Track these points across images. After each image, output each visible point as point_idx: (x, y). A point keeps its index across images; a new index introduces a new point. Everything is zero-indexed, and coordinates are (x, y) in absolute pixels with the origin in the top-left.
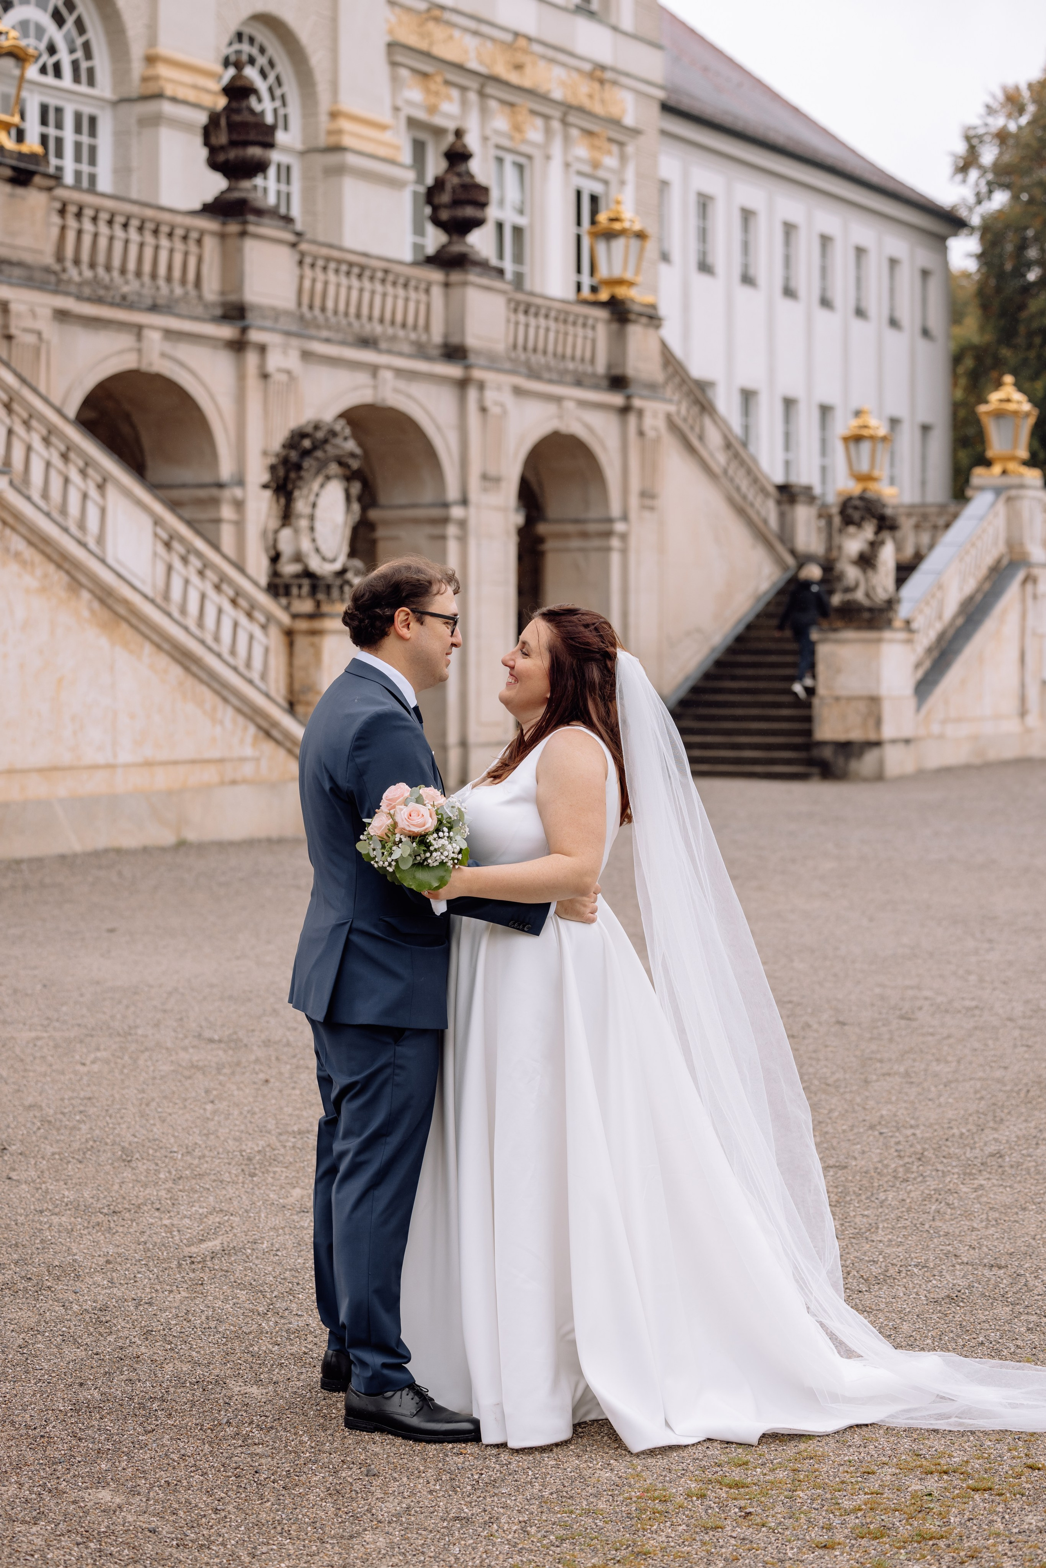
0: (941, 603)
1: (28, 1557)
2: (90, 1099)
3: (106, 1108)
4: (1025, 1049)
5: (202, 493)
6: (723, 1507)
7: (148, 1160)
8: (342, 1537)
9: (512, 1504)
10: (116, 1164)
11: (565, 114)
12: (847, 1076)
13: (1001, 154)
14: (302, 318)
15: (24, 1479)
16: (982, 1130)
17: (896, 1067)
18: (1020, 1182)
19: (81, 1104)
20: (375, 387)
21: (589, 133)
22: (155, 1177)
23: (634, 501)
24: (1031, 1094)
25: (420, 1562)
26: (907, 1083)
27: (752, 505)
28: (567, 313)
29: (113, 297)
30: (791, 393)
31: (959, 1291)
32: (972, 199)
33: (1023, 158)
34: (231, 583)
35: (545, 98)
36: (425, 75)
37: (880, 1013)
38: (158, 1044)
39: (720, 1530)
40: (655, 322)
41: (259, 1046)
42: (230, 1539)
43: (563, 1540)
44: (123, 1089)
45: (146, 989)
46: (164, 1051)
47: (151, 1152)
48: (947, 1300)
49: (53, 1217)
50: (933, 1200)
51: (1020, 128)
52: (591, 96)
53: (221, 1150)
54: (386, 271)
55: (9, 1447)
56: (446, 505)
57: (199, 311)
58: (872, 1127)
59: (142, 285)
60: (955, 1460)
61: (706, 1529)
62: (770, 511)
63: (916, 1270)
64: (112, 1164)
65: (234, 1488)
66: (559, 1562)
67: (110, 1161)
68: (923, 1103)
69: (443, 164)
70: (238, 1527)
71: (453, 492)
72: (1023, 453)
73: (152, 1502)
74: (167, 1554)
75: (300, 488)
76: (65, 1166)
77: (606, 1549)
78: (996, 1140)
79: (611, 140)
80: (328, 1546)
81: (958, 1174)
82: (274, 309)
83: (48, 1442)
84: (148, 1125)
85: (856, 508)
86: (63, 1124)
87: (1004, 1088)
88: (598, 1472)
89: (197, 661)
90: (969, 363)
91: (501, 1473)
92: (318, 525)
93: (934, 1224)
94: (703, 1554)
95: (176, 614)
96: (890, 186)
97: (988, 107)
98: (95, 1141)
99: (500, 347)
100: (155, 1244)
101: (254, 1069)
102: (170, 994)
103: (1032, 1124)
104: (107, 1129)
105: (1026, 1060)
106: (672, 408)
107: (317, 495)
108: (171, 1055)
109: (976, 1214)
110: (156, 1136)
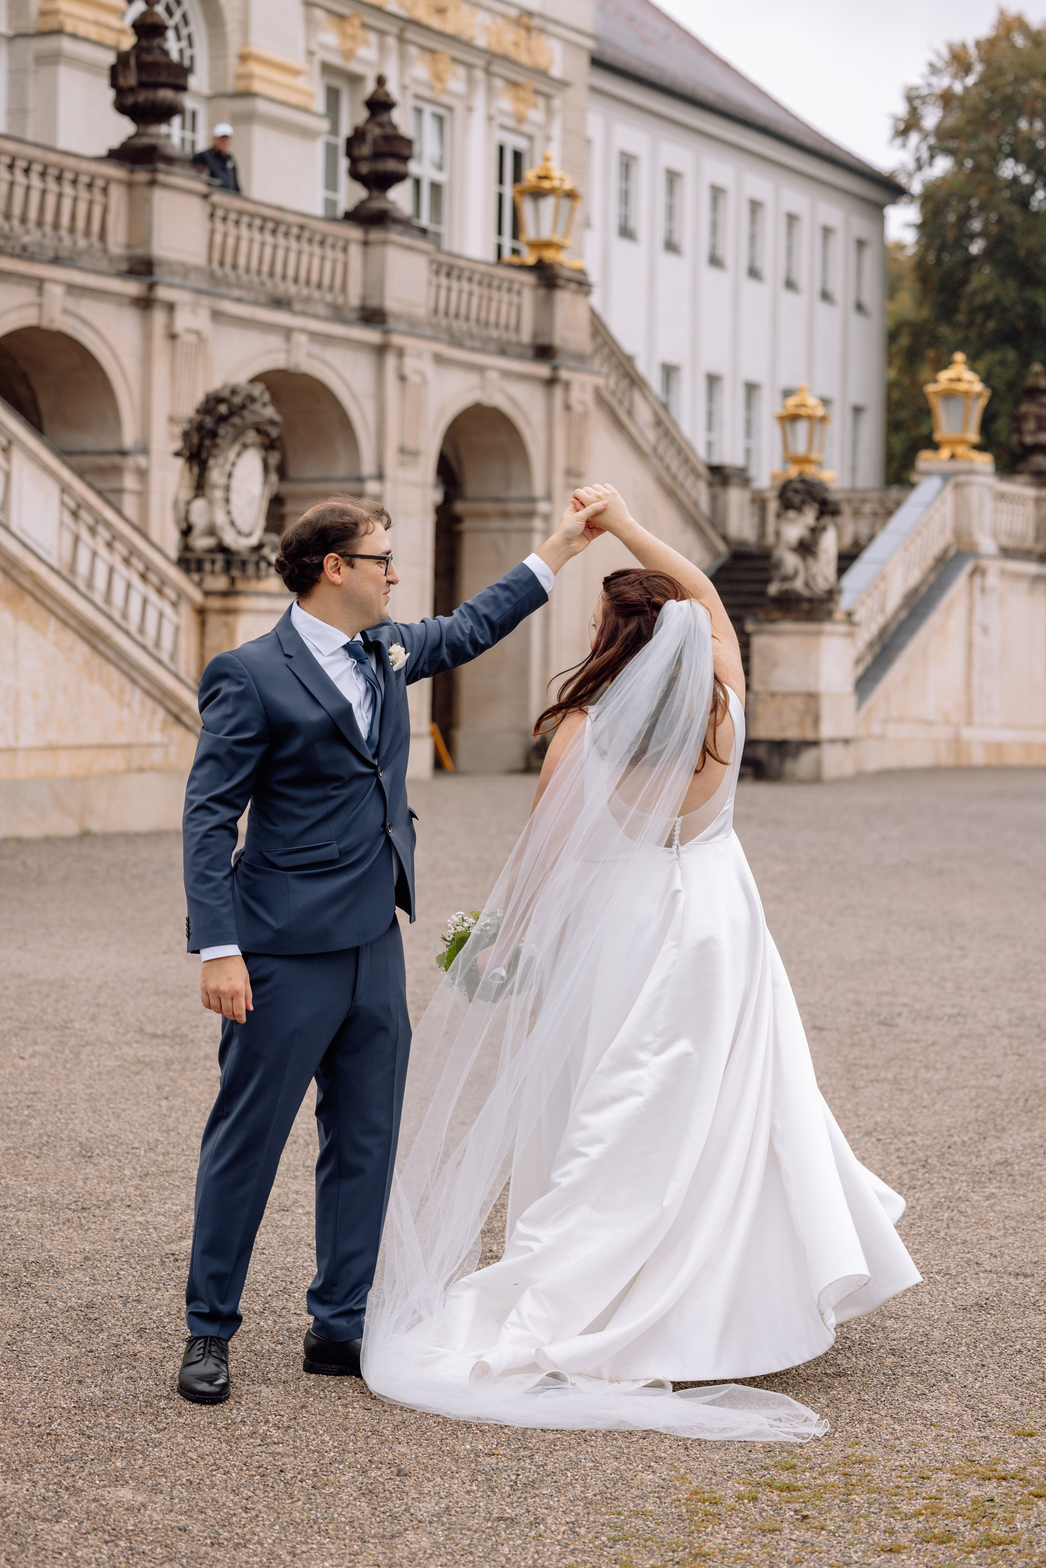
0: (884, 594)
1: (57, 1555)
2: (35, 1093)
3: (55, 1103)
4: (1016, 1058)
5: (103, 461)
6: (777, 1510)
7: (109, 1156)
8: (383, 1537)
9: (556, 1505)
10: (76, 1160)
11: (489, 63)
12: (834, 1082)
13: (944, 117)
14: (212, 275)
15: (36, 1477)
16: (985, 1138)
17: (883, 1074)
18: (1033, 1191)
19: (26, 1099)
20: (288, 352)
21: (514, 85)
22: (119, 1174)
23: (559, 480)
24: (1030, 1103)
25: (470, 1562)
26: (897, 1089)
27: (682, 486)
28: (492, 277)
29: (13, 248)
30: (715, 369)
31: (987, 1299)
32: (911, 165)
33: (969, 122)
34: (141, 556)
35: (468, 45)
36: (341, 17)
37: (858, 1019)
38: (99, 1038)
39: (778, 1533)
40: (585, 288)
41: (206, 1042)
42: (265, 1538)
43: (615, 1541)
44: (69, 1083)
45: (74, 983)
46: (106, 1046)
47: (111, 1148)
48: (976, 1308)
49: (18, 1213)
50: (945, 1208)
51: (966, 89)
52: (516, 44)
53: (185, 1147)
54: (302, 227)
55: (16, 1445)
56: (360, 480)
57: (104, 264)
58: (868, 1134)
59: (44, 236)
60: (1012, 1466)
61: (764, 1532)
62: (701, 493)
63: (938, 1277)
64: (72, 1159)
65: (261, 1487)
66: (616, 1563)
67: (69, 1157)
68: (918, 1111)
69: (363, 114)
70: (272, 1525)
71: (368, 467)
72: (974, 436)
73: (176, 1500)
74: (202, 1552)
75: (215, 457)
76: (22, 1161)
77: (663, 1550)
78: (1001, 1149)
79: (537, 92)
80: (370, 1545)
81: (966, 1181)
82: (183, 265)
83: (57, 1440)
84: (103, 1121)
85: (796, 491)
86: (12, 1118)
87: (1001, 1097)
88: (640, 1474)
89: (105, 639)
90: (904, 341)
91: (539, 1474)
92: (234, 497)
93: (949, 1232)
94: (765, 1556)
95: (82, 587)
96: (826, 149)
97: (932, 65)
98: (49, 1136)
99: (422, 311)
100: (132, 1242)
101: (205, 1065)
102: (100, 988)
103: (1037, 1134)
104: (59, 1125)
105: (1019, 1068)
106: (600, 381)
107: (233, 464)
108: (114, 1050)
109: (992, 1223)
110: (113, 1132)
